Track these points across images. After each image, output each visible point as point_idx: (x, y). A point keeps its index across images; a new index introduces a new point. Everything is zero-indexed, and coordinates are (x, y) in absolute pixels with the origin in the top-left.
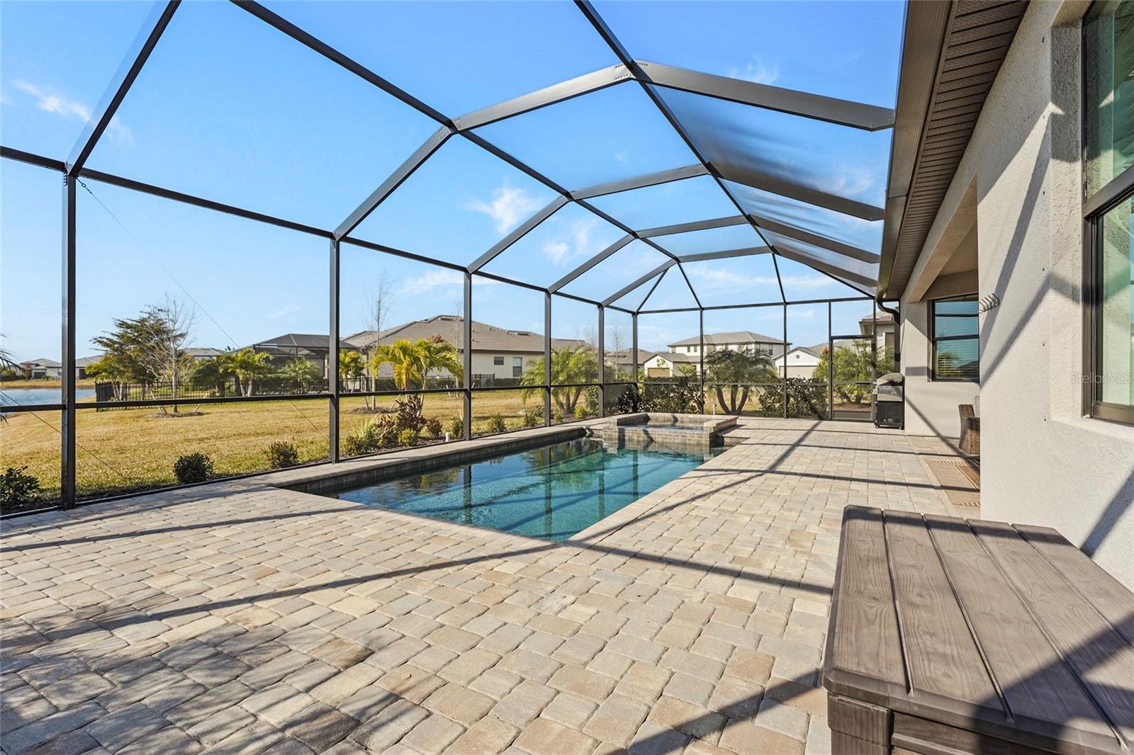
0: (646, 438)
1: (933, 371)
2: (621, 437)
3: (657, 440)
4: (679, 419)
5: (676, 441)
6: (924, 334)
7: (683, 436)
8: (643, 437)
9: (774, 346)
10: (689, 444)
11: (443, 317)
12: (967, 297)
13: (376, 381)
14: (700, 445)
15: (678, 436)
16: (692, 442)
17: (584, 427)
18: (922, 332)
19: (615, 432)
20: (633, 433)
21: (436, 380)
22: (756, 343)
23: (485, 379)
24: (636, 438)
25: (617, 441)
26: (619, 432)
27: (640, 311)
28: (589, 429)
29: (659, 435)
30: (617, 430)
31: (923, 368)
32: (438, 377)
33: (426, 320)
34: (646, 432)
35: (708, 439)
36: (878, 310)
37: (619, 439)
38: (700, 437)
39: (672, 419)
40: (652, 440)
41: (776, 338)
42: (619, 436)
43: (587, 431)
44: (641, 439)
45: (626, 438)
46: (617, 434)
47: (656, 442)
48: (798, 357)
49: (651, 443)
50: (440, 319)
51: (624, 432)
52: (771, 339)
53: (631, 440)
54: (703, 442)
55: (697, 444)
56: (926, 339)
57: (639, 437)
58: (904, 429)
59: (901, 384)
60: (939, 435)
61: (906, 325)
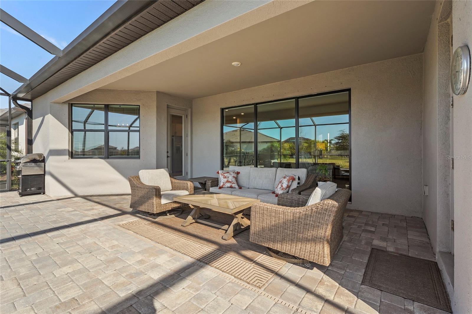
1: (72, 152)
6: (67, 128)
12: (96, 105)
18: (62, 123)
31: (67, 150)
36: (13, 106)
56: (68, 130)
58: (44, 193)
59: (44, 161)
60: (76, 196)
61: (49, 118)
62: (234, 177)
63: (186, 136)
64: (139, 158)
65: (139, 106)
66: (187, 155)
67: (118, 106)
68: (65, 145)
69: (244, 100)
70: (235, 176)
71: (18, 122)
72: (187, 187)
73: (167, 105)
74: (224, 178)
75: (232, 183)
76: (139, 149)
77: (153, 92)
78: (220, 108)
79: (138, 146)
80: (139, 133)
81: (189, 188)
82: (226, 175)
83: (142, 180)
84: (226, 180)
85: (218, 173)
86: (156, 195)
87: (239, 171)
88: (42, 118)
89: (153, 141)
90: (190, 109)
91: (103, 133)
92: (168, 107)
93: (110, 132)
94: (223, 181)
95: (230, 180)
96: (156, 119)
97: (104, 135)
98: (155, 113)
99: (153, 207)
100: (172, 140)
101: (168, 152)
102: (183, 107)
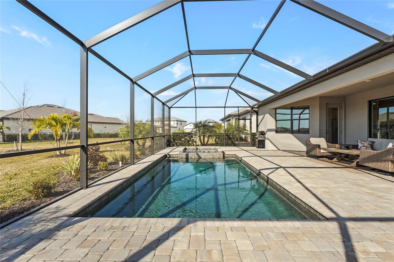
0: (198, 157)
1: (276, 130)
2: (187, 157)
3: (202, 157)
4: (198, 148)
5: (210, 157)
6: (274, 119)
7: (213, 155)
8: (196, 156)
9: (182, 122)
10: (215, 158)
11: (47, 105)
12: (287, 108)
13: (22, 135)
14: (219, 158)
15: (211, 155)
16: (216, 157)
17: (167, 154)
18: (273, 118)
19: (184, 155)
20: (192, 155)
21: (47, 134)
22: (177, 121)
23: (74, 134)
24: (193, 157)
25: (185, 159)
26: (186, 155)
27: (172, 107)
28: (169, 155)
29: (203, 155)
30: (185, 154)
31: (274, 129)
32: (48, 133)
33: (37, 106)
34: (198, 155)
35: (223, 156)
37: (186, 158)
38: (220, 155)
39: (196, 149)
40: (200, 158)
41: (182, 119)
42: (186, 157)
43: (168, 155)
44: (196, 157)
45: (189, 157)
46: (185, 156)
47: (202, 158)
48: (191, 126)
49: (200, 159)
50: (46, 106)
51: (188, 155)
52: (180, 119)
53: (191, 158)
54: (221, 157)
55: (218, 158)
56: (275, 120)
57: (195, 157)
58: (265, 148)
59: (265, 134)
60: (279, 150)
61: (267, 116)
62: (369, 144)
63: (341, 120)
64: (309, 133)
65: (309, 106)
66: (341, 132)
67: (298, 107)
68: (274, 127)
69: (387, 94)
70: (371, 143)
71: (246, 117)
72: (336, 147)
73: (326, 103)
74: (361, 144)
75: (367, 148)
76: (309, 129)
77: (318, 97)
78: (368, 101)
79: (309, 128)
80: (309, 120)
81: (337, 147)
82: (362, 142)
83: (311, 142)
84: (362, 145)
85: (358, 141)
86: (318, 148)
87: (375, 141)
88: (263, 115)
89: (317, 124)
90: (344, 103)
91: (290, 121)
92: (327, 104)
93: (293, 121)
94: (360, 146)
95: (366, 146)
96: (319, 112)
97: (290, 122)
98: (319, 109)
99: (317, 153)
100: (332, 122)
101: (327, 130)
102: (338, 102)
